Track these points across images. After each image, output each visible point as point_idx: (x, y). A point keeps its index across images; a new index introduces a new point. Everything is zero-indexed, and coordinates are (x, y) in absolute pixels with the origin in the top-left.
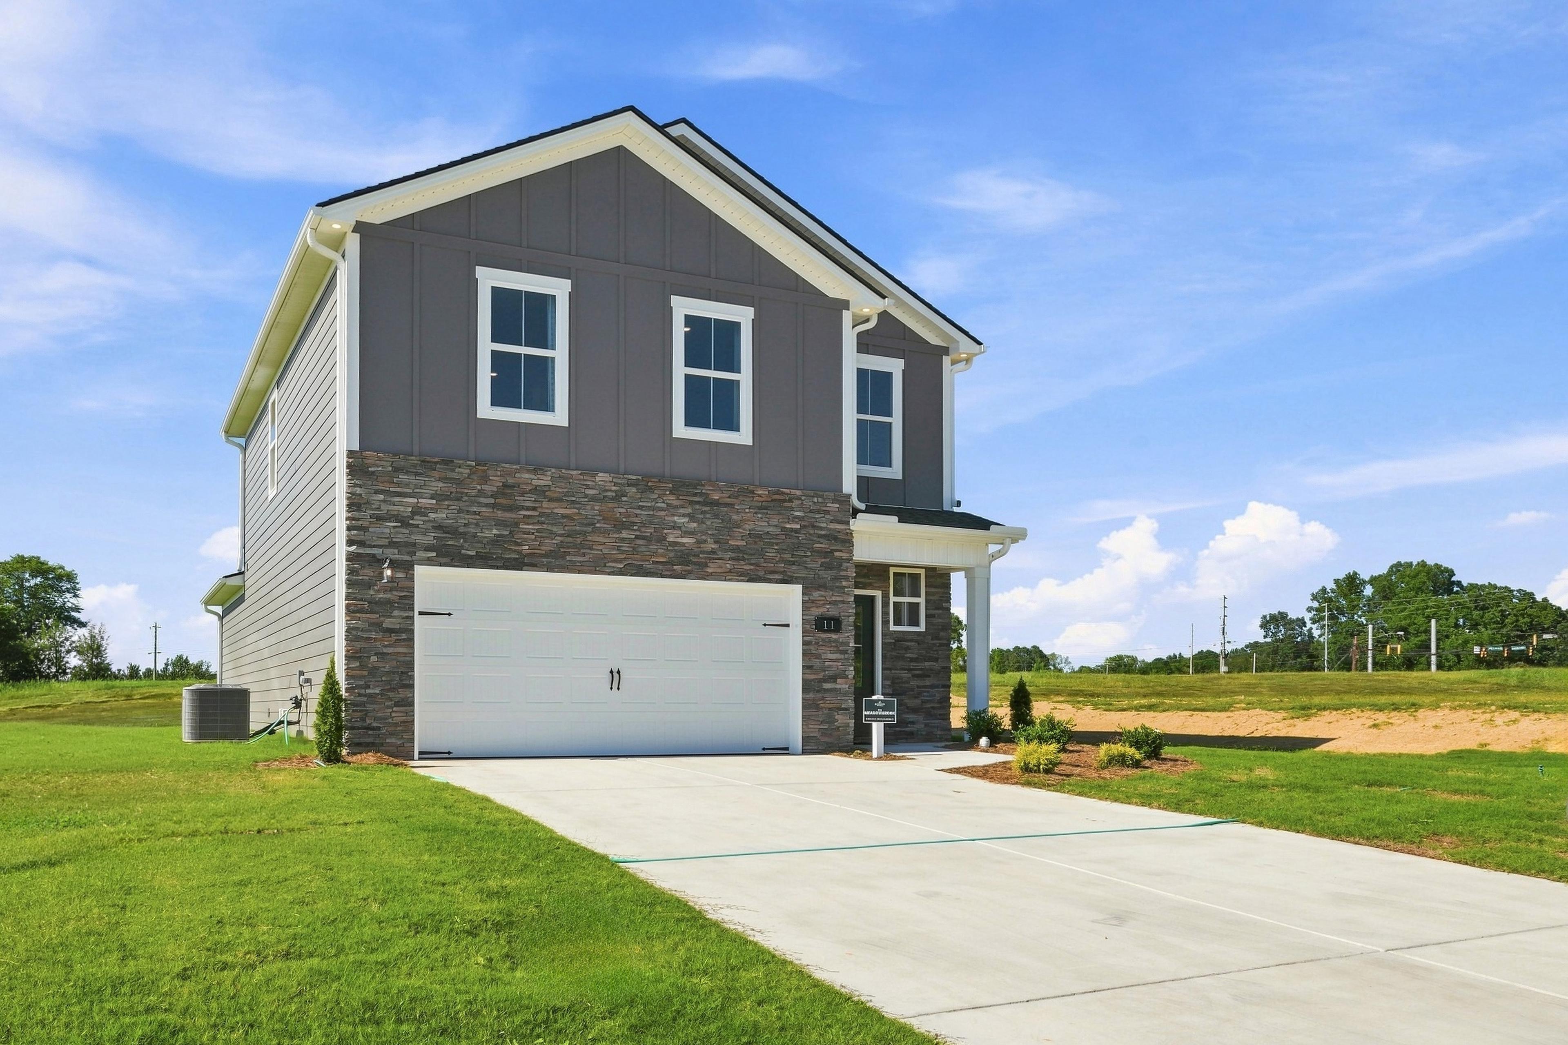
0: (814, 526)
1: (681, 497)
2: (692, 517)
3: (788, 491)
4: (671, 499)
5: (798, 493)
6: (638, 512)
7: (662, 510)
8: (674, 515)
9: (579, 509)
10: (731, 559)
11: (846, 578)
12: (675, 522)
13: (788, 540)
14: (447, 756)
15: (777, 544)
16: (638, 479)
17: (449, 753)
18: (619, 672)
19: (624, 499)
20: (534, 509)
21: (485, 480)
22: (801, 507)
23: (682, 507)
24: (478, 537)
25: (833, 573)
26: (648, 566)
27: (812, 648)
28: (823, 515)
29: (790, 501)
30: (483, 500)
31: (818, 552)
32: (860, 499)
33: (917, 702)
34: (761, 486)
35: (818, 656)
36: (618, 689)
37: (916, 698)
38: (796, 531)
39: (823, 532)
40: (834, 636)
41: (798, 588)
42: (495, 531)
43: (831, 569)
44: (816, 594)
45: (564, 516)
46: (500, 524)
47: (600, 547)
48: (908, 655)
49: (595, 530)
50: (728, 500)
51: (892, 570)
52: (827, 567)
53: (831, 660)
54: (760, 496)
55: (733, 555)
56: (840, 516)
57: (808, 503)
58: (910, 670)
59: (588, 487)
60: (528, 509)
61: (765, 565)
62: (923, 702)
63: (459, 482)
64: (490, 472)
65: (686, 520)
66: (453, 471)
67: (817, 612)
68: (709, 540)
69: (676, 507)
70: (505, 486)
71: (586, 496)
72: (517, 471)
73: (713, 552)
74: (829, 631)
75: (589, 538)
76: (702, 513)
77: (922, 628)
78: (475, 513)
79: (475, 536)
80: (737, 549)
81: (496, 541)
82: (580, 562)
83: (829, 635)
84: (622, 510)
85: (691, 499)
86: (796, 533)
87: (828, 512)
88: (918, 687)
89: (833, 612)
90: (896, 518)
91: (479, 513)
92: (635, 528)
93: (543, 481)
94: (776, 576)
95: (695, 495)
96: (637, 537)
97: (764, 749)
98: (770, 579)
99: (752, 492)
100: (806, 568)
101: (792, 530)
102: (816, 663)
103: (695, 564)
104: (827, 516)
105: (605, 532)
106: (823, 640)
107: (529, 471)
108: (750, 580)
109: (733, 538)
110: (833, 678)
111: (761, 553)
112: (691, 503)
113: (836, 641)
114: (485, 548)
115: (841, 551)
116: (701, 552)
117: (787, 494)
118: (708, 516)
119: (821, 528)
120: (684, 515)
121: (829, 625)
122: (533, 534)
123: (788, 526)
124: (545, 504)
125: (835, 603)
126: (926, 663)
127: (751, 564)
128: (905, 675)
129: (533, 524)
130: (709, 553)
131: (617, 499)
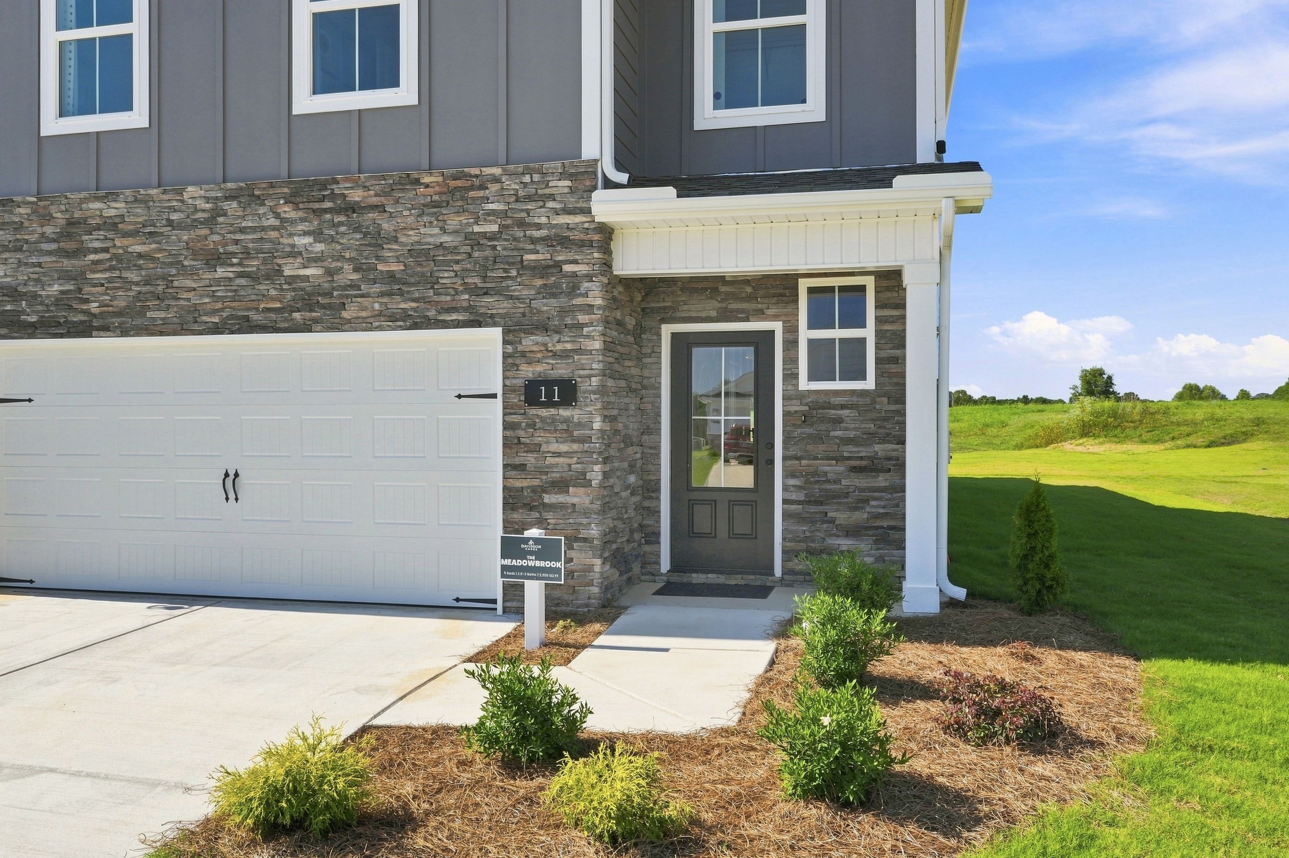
0: (522, 224)
1: (301, 206)
2: (317, 235)
3: (475, 171)
4: (288, 211)
5: (497, 171)
6: (238, 237)
7: (274, 228)
8: (291, 235)
9: (159, 243)
10: (382, 294)
11: (589, 309)
12: (293, 246)
13: (476, 254)
14: (28, 585)
15: (457, 262)
16: (241, 189)
17: (31, 582)
18: (236, 475)
19: (221, 219)
20: (105, 250)
21: (47, 218)
22: (501, 195)
23: (303, 220)
24: (41, 296)
25: (563, 301)
26: (256, 317)
27: (521, 433)
28: (541, 203)
29: (483, 187)
30: (45, 246)
31: (533, 269)
32: (619, 166)
33: (859, 517)
34: (430, 169)
35: (535, 448)
36: (237, 499)
37: (856, 509)
38: (492, 237)
39: (543, 233)
40: (564, 412)
41: (495, 334)
42: (56, 287)
43: (553, 295)
44: (529, 342)
45: (140, 255)
46: (65, 276)
47: (190, 295)
48: (837, 434)
49: (184, 271)
50: (375, 200)
51: (799, 285)
52: (550, 292)
53: (559, 454)
54: (427, 186)
55: (384, 288)
56: (572, 202)
57: (511, 185)
58: (839, 459)
59: (174, 210)
60: (96, 251)
61: (435, 298)
63: (19, 227)
64: (53, 209)
65: (307, 240)
66: (11, 212)
67: (528, 371)
68: (346, 267)
69: (293, 222)
70: (71, 223)
71: (170, 223)
72: (83, 201)
73: (354, 286)
74: (550, 404)
75: (176, 284)
76: (335, 225)
77: (870, 383)
78: (34, 265)
79: (35, 296)
80: (392, 276)
81: (62, 301)
82: (161, 319)
83: (553, 411)
84: (216, 238)
85: (317, 206)
86: (490, 239)
87: (552, 197)
88: (862, 490)
89: (561, 371)
90: (671, 191)
91: (40, 265)
92: (235, 261)
93: (115, 208)
94: (454, 317)
95: (323, 199)
96: (240, 275)
97: (458, 600)
98: (444, 321)
99: (417, 182)
100: (511, 297)
101: (484, 235)
102: (530, 459)
103: (324, 307)
104: (551, 204)
105: (192, 273)
106: (543, 420)
107: (97, 199)
108: (415, 326)
109: (384, 260)
110: (562, 485)
111: (433, 282)
112: (319, 213)
113: (567, 421)
114: (48, 311)
115: (575, 262)
116: (334, 289)
117: (476, 176)
118: (343, 229)
119: (539, 226)
120: (305, 233)
121: (550, 394)
122: (102, 285)
123: (477, 229)
124: (118, 243)
125: (565, 355)
126: (877, 447)
127: (414, 300)
128: (831, 468)
129: (105, 270)
130: (345, 288)
131: (211, 222)
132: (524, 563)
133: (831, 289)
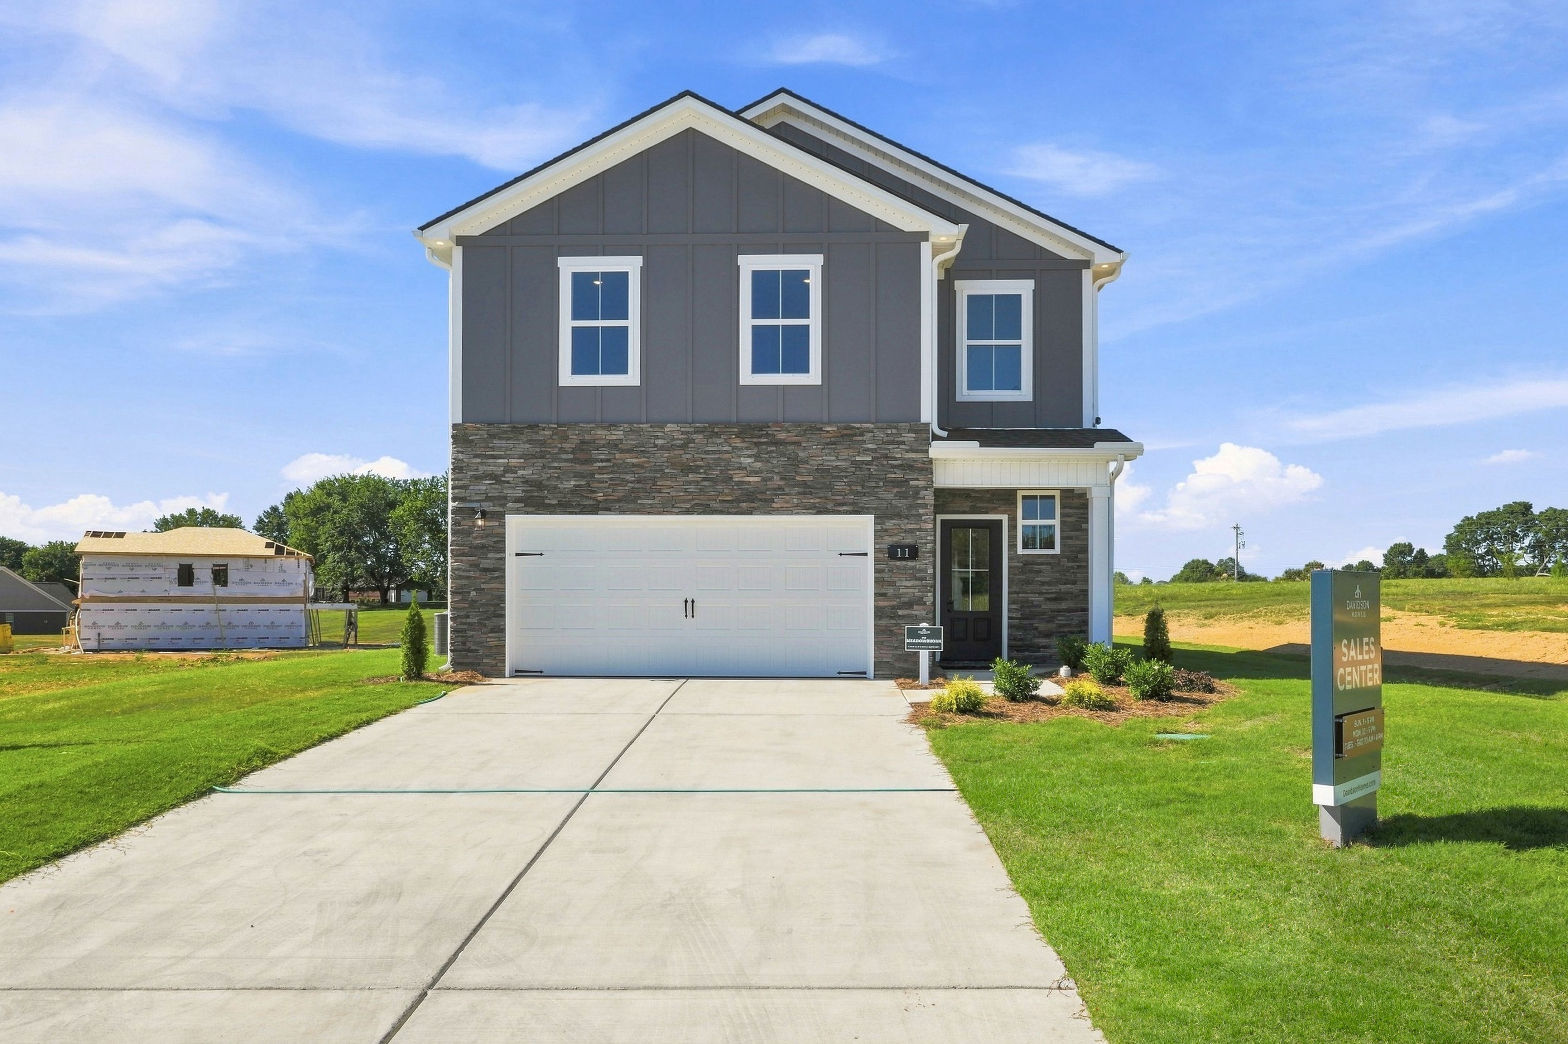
0: (886, 457)
1: (746, 440)
2: (757, 457)
3: (858, 425)
4: (738, 442)
5: (871, 426)
6: (703, 456)
7: (727, 452)
8: (739, 457)
9: (648, 458)
10: (799, 493)
11: (925, 506)
12: (741, 463)
13: (858, 473)
14: (539, 674)
15: (846, 477)
16: (705, 427)
17: (541, 672)
18: (693, 602)
19: (691, 445)
20: (608, 460)
21: (565, 438)
22: (873, 440)
23: (747, 448)
24: (559, 488)
25: (909, 501)
26: (714, 505)
27: (885, 575)
28: (897, 446)
29: (862, 435)
30: (564, 456)
31: (893, 482)
32: (941, 428)
33: (1052, 626)
34: (829, 423)
35: (892, 584)
36: (693, 616)
38: (868, 463)
39: (899, 462)
40: (910, 564)
41: (870, 518)
42: (573, 483)
43: (906, 498)
44: (889, 524)
45: (634, 465)
46: (578, 475)
47: (668, 491)
48: (1039, 579)
49: (665, 476)
50: (796, 439)
51: (1020, 494)
52: (902, 496)
53: (907, 587)
54: (828, 432)
55: (801, 490)
56: (915, 446)
57: (880, 435)
58: (1041, 593)
59: (657, 437)
60: (602, 461)
61: (833, 497)
62: (1060, 626)
63: (543, 443)
64: (569, 433)
65: (750, 460)
66: (537, 433)
67: (889, 540)
68: (775, 477)
69: (741, 449)
70: (583, 442)
71: (656, 446)
72: (592, 429)
73: (780, 488)
74: (903, 559)
75: (659, 483)
76: (768, 453)
77: (1057, 550)
78: (556, 468)
79: (556, 487)
80: (805, 484)
81: (575, 491)
82: (650, 504)
83: (904, 563)
84: (688, 456)
85: (756, 440)
86: (867, 464)
87: (903, 443)
88: (1053, 611)
89: (909, 540)
90: (977, 443)
91: (560, 468)
92: (701, 471)
93: (617, 434)
94: (845, 508)
95: (761, 436)
96: (704, 479)
97: (839, 673)
98: (840, 511)
99: (821, 429)
100: (879, 498)
101: (863, 462)
102: (890, 591)
103: (761, 500)
104: (903, 447)
105: (673, 477)
106: (898, 568)
107: (603, 428)
108: (819, 513)
109: (801, 475)
110: (909, 605)
111: (830, 487)
112: (757, 444)
113: (913, 568)
114: (565, 497)
115: (917, 479)
116: (768, 489)
117: (858, 428)
118: (774, 455)
119: (896, 459)
120: (749, 456)
121: (903, 553)
122: (607, 482)
123: (858, 458)
124: (618, 456)
125: (912, 531)
126: (1062, 587)
127: (819, 498)
128: (1036, 598)
129: (607, 473)
130: (775, 489)
131: (684, 446)
132: (918, 641)
133: (1035, 497)
